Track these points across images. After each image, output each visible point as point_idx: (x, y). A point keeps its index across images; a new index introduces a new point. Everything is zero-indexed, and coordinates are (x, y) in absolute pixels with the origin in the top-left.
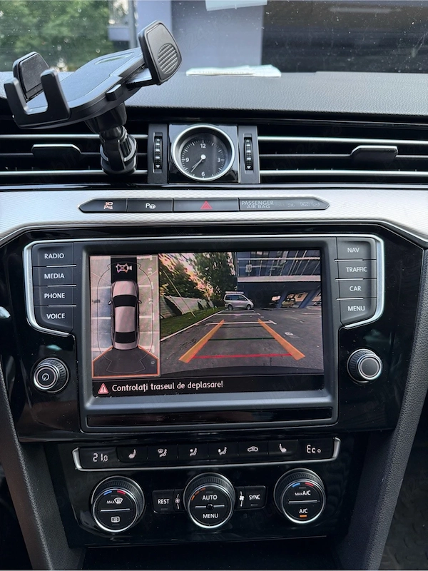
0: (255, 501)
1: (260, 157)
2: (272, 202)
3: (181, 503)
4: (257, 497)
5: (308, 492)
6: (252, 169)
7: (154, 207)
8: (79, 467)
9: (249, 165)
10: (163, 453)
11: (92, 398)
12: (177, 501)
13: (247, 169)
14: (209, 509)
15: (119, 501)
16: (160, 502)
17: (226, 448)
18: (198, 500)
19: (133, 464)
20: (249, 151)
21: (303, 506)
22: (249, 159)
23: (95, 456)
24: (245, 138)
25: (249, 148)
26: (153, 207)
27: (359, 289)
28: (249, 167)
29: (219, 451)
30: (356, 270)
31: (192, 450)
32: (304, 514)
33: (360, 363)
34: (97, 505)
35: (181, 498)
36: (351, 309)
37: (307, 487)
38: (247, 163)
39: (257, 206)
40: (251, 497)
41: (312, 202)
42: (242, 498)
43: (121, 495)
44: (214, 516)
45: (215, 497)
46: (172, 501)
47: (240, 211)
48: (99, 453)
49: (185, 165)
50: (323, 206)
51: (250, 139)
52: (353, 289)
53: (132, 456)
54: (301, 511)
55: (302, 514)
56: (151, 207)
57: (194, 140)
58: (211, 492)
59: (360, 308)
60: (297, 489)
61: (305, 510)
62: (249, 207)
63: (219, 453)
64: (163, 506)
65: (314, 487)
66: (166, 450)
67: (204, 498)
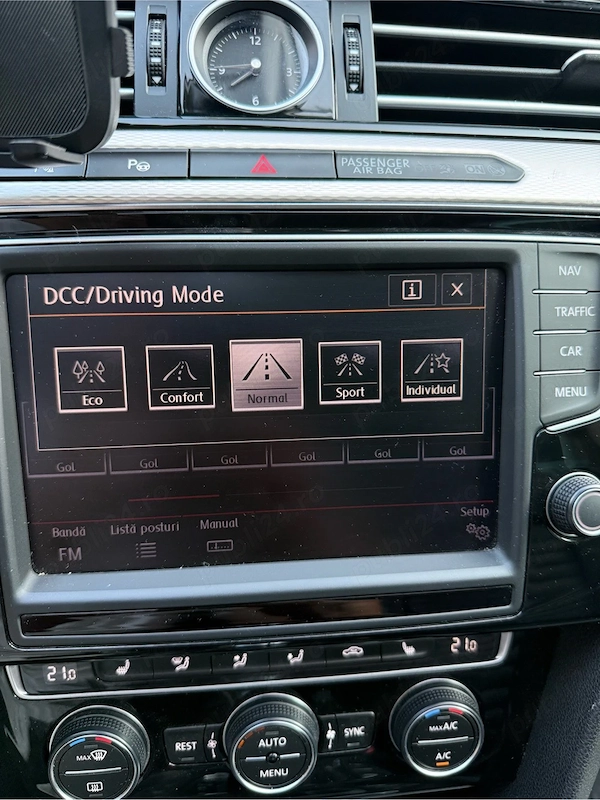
0: (354, 739)
1: (377, 68)
2: (406, 162)
3: (219, 747)
4: (359, 731)
5: (452, 724)
6: (361, 90)
7: (147, 167)
8: (21, 693)
9: (355, 81)
10: (181, 664)
11: (32, 577)
12: (212, 744)
13: (349, 91)
14: (273, 762)
15: (99, 755)
16: (179, 747)
17: (302, 651)
18: (251, 747)
19: (125, 683)
20: (354, 52)
21: (442, 748)
22: (354, 69)
23: (51, 671)
24: (347, 25)
25: (356, 46)
26: (143, 167)
27: (577, 351)
28: (354, 87)
29: (290, 656)
30: (573, 312)
31: (237, 658)
32: (445, 760)
33: (577, 502)
34: (58, 765)
35: (218, 739)
36: (560, 392)
37: (451, 715)
38: (351, 78)
39: (374, 169)
40: (348, 732)
41: (488, 165)
42: (331, 734)
43: (102, 745)
44: (280, 773)
45: (282, 742)
46: (203, 745)
47: (338, 179)
48: (58, 665)
49: (217, 79)
50: (513, 175)
51: (356, 26)
52: (566, 351)
53: (122, 671)
54: (439, 756)
55: (439, 761)
56: (139, 168)
57: (235, 28)
58: (276, 733)
59: (577, 392)
60: (434, 721)
61: (446, 755)
62: (357, 172)
63: (288, 662)
64: (185, 754)
65: (465, 715)
66: (187, 659)
67: (262, 743)
